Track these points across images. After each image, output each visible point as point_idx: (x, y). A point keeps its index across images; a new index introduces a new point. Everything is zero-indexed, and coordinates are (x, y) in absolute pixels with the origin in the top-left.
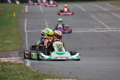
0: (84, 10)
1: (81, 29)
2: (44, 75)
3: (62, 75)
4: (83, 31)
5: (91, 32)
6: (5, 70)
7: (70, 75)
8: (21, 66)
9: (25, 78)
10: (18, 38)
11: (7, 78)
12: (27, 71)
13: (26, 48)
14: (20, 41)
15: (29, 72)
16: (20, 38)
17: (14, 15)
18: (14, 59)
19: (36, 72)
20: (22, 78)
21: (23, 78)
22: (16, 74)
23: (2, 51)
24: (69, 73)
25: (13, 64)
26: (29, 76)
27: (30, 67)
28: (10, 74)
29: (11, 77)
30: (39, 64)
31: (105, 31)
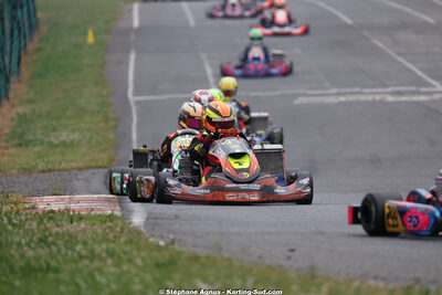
0: (349, 21)
1: (334, 90)
2: (196, 258)
3: (260, 257)
4: (342, 99)
5: (374, 101)
6: (50, 239)
7: (289, 258)
8: (109, 227)
9: (125, 268)
10: (102, 124)
11: (57, 271)
12: (133, 245)
14: (112, 136)
15: (139, 249)
16: (111, 123)
17: (91, 39)
18: (86, 200)
19: (167, 245)
20: (112, 270)
21: (117, 270)
22: (92, 256)
23: (43, 171)
24: (286, 250)
25: (81, 218)
26: (139, 262)
27: (142, 229)
28: (70, 253)
29: (73, 266)
30: (177, 217)
31: (422, 98)
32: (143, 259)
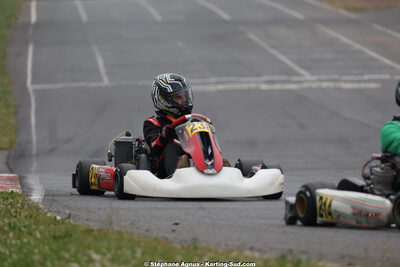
0: (226, 16)
1: (213, 80)
2: (89, 231)
3: (147, 230)
4: (221, 87)
5: (249, 91)
7: (174, 231)
8: (11, 203)
9: (25, 240)
10: (4, 111)
12: (32, 220)
13: (30, 142)
14: (13, 121)
15: (37, 223)
16: (12, 110)
19: (63, 220)
20: (14, 242)
21: (18, 242)
24: (171, 223)
26: (38, 235)
27: (41, 206)
31: (293, 87)
32: (41, 233)
